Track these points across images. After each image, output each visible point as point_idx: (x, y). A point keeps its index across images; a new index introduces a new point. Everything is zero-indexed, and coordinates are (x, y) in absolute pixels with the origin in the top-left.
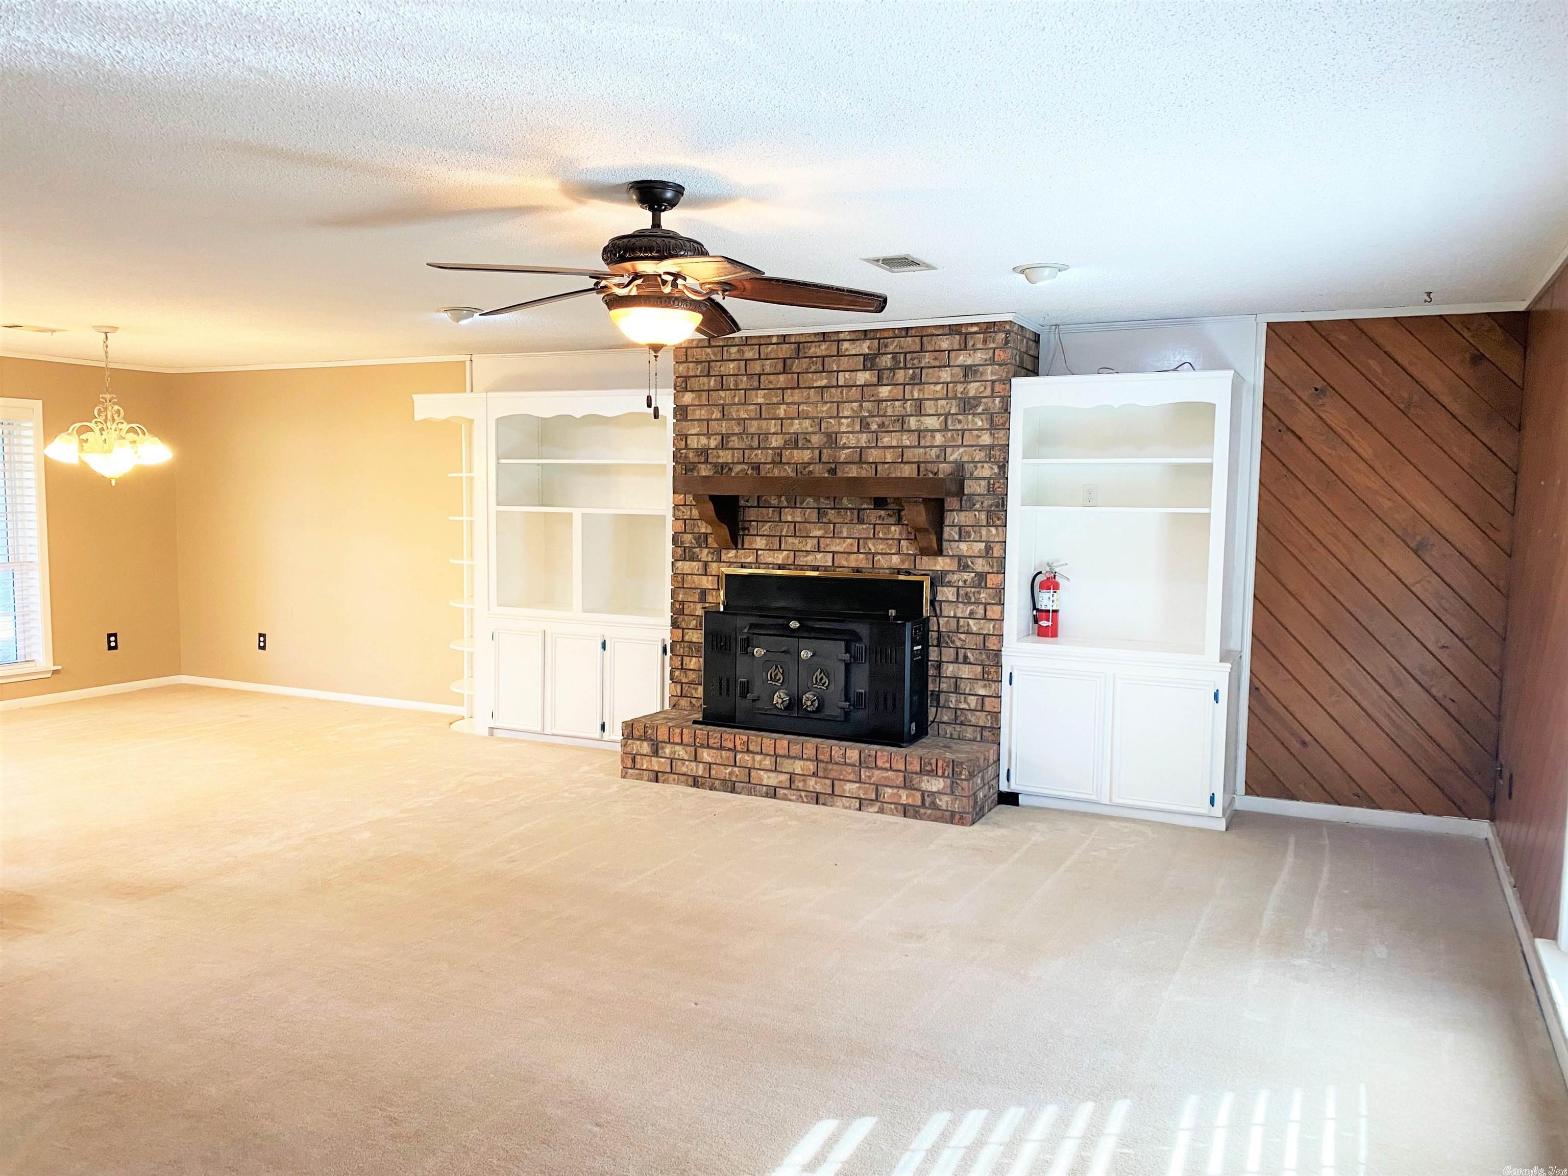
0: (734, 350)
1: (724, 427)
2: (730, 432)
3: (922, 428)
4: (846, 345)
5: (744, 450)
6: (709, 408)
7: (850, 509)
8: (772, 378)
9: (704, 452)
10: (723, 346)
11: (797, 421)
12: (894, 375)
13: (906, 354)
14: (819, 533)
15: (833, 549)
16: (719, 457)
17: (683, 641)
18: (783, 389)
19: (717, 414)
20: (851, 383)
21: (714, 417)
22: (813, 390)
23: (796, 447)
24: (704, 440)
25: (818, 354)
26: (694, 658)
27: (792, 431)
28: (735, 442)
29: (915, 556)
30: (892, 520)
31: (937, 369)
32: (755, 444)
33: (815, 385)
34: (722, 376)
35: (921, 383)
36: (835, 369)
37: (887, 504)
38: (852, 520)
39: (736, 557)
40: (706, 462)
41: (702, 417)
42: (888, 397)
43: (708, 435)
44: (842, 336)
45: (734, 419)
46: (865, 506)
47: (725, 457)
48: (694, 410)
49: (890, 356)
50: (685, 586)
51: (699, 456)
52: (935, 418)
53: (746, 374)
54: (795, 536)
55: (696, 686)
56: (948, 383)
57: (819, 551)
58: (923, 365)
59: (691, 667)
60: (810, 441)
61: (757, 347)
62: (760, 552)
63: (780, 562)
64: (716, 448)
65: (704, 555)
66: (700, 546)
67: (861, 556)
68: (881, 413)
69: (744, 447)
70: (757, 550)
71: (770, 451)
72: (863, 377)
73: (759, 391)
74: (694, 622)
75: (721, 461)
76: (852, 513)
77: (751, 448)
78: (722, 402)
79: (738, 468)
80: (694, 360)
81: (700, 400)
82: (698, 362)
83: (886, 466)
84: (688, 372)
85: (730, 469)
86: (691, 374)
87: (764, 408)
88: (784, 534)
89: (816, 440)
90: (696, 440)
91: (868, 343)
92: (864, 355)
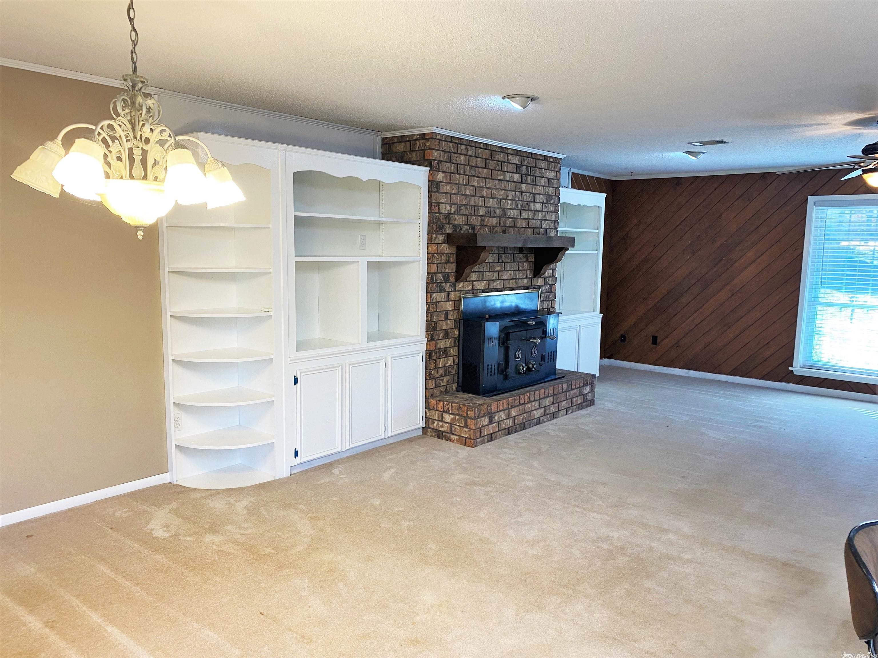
0: (463, 147)
1: (458, 199)
2: (461, 203)
3: (535, 209)
4: (510, 157)
5: (467, 215)
6: (451, 185)
7: (510, 254)
8: (480, 170)
9: (448, 216)
10: (458, 144)
11: (491, 200)
12: (527, 178)
13: (531, 167)
14: (498, 269)
15: (504, 277)
16: (456, 220)
17: (436, 349)
18: (485, 178)
19: (455, 191)
20: (512, 180)
21: (453, 192)
22: (497, 181)
23: (490, 216)
24: (448, 208)
25: (499, 160)
26: (442, 359)
27: (488, 206)
28: (464, 211)
29: (532, 278)
30: (524, 260)
31: (540, 178)
32: (473, 212)
33: (498, 179)
34: (458, 164)
35: (535, 185)
36: (506, 170)
37: (523, 251)
38: (511, 260)
39: (463, 287)
40: (449, 223)
41: (448, 191)
42: (525, 190)
43: (451, 204)
44: (509, 151)
45: (463, 195)
46: (515, 252)
47: (459, 220)
48: (443, 186)
49: (525, 167)
50: (438, 310)
51: (445, 218)
52: (539, 204)
53: (469, 165)
54: (489, 271)
55: (443, 378)
56: (543, 186)
57: (498, 280)
58: (536, 175)
59: (441, 366)
60: (496, 213)
61: (474, 148)
62: (474, 283)
63: (483, 288)
64: (454, 214)
65: (448, 287)
66: (446, 282)
67: (514, 281)
68: (522, 199)
69: (468, 214)
70: (473, 281)
71: (479, 218)
72: (516, 177)
73: (475, 178)
74: (442, 334)
75: (456, 223)
76: (511, 256)
77: (471, 215)
78: (457, 182)
79: (465, 228)
80: (443, 150)
81: (446, 180)
82: (445, 152)
83: (523, 229)
84: (440, 157)
85: (461, 229)
86: (442, 159)
87: (477, 188)
88: (484, 270)
89: (499, 212)
90: (444, 208)
91: (518, 158)
92: (517, 164)
